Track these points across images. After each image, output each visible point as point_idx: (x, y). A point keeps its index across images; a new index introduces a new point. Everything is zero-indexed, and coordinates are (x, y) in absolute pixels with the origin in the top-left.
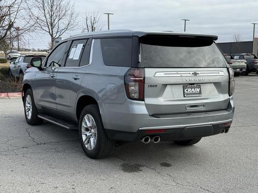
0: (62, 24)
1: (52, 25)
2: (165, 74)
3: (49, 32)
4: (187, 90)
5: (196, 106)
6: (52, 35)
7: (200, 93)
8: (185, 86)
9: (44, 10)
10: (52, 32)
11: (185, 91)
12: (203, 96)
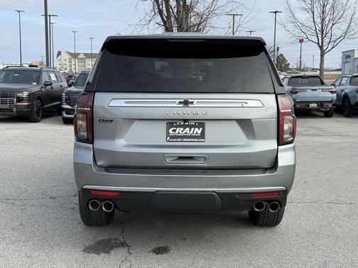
0: (337, 31)
1: (322, 34)
2: (127, 102)
3: (318, 43)
4: (174, 131)
5: (191, 158)
6: (321, 47)
7: (203, 135)
8: (171, 123)
9: (313, 13)
10: (322, 43)
11: (170, 131)
12: (207, 142)
